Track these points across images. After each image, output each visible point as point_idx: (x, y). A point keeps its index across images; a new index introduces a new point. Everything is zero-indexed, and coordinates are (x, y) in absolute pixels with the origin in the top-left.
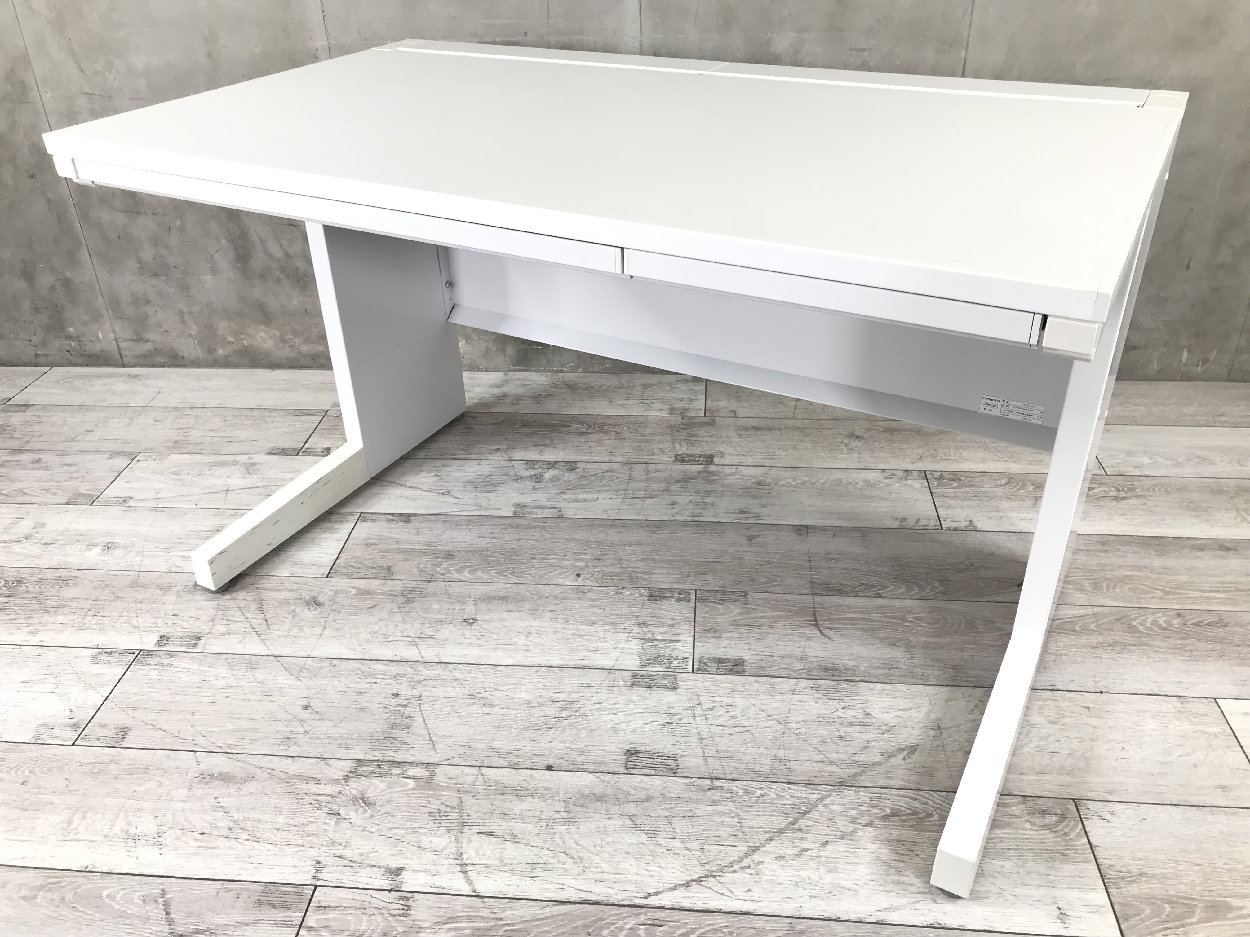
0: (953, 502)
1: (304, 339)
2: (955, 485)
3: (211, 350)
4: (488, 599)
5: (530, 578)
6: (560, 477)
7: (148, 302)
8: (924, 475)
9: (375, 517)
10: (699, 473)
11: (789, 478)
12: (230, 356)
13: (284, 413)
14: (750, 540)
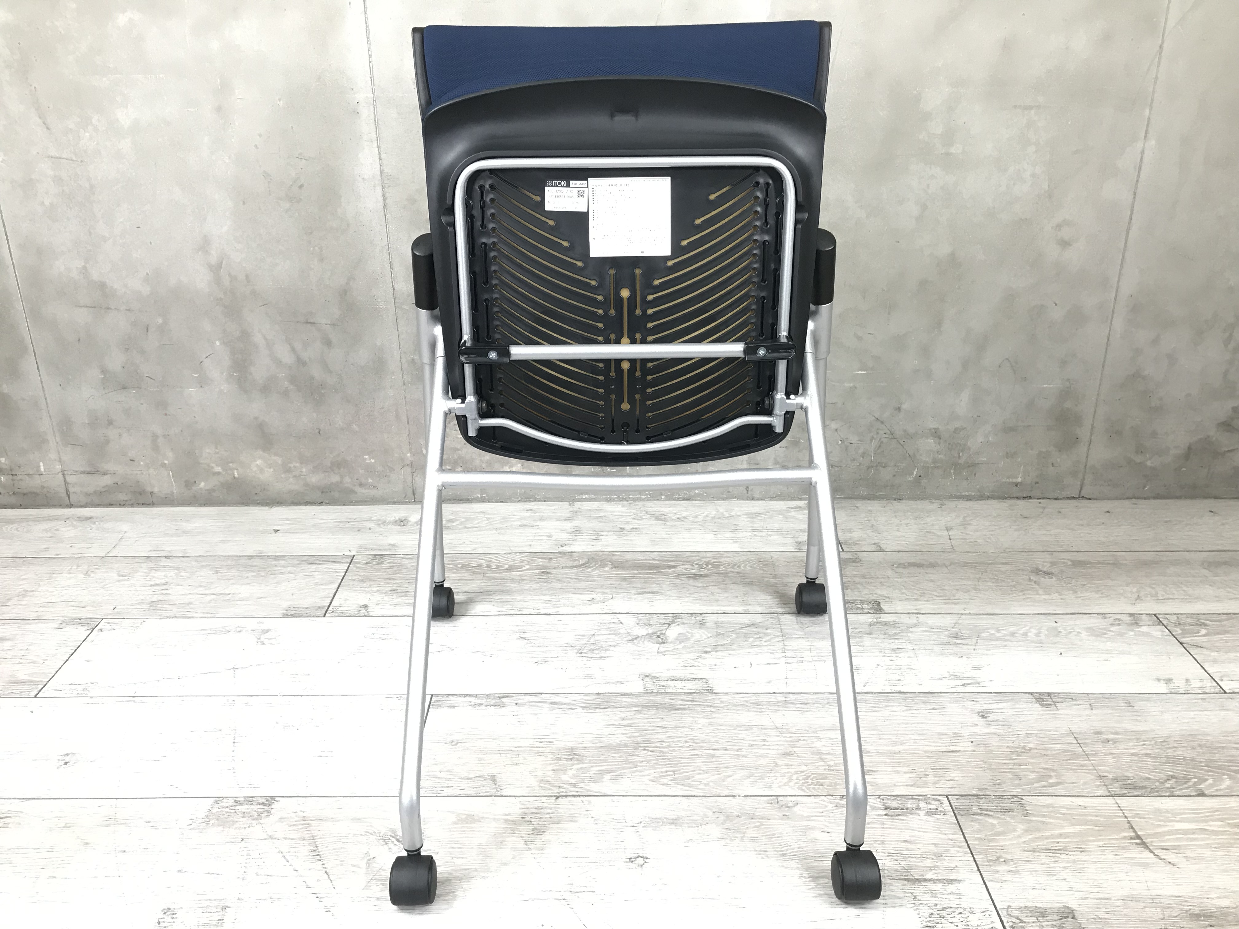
0: (1214, 654)
1: (313, 468)
2: (1203, 632)
3: (188, 484)
4: (655, 822)
5: (702, 786)
6: (689, 636)
7: (110, 423)
8: (1157, 619)
9: (454, 700)
10: (871, 625)
11: (989, 629)
12: (214, 490)
13: (295, 561)
14: (983, 716)
